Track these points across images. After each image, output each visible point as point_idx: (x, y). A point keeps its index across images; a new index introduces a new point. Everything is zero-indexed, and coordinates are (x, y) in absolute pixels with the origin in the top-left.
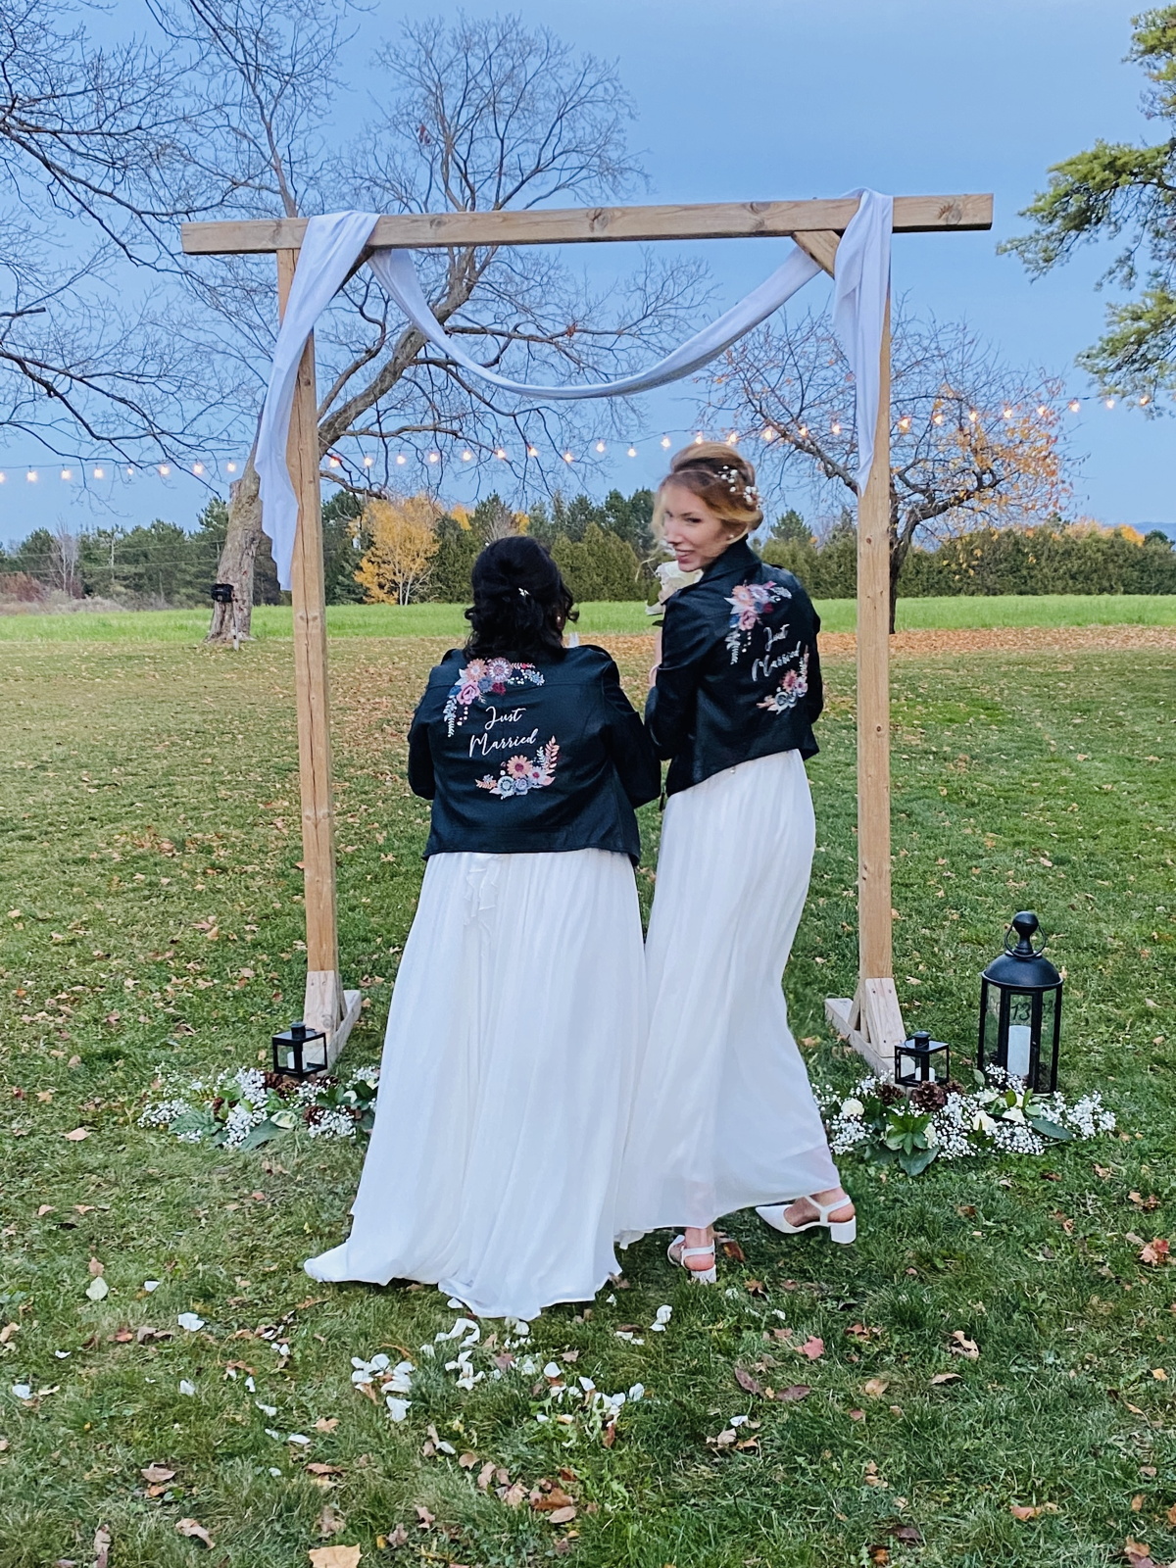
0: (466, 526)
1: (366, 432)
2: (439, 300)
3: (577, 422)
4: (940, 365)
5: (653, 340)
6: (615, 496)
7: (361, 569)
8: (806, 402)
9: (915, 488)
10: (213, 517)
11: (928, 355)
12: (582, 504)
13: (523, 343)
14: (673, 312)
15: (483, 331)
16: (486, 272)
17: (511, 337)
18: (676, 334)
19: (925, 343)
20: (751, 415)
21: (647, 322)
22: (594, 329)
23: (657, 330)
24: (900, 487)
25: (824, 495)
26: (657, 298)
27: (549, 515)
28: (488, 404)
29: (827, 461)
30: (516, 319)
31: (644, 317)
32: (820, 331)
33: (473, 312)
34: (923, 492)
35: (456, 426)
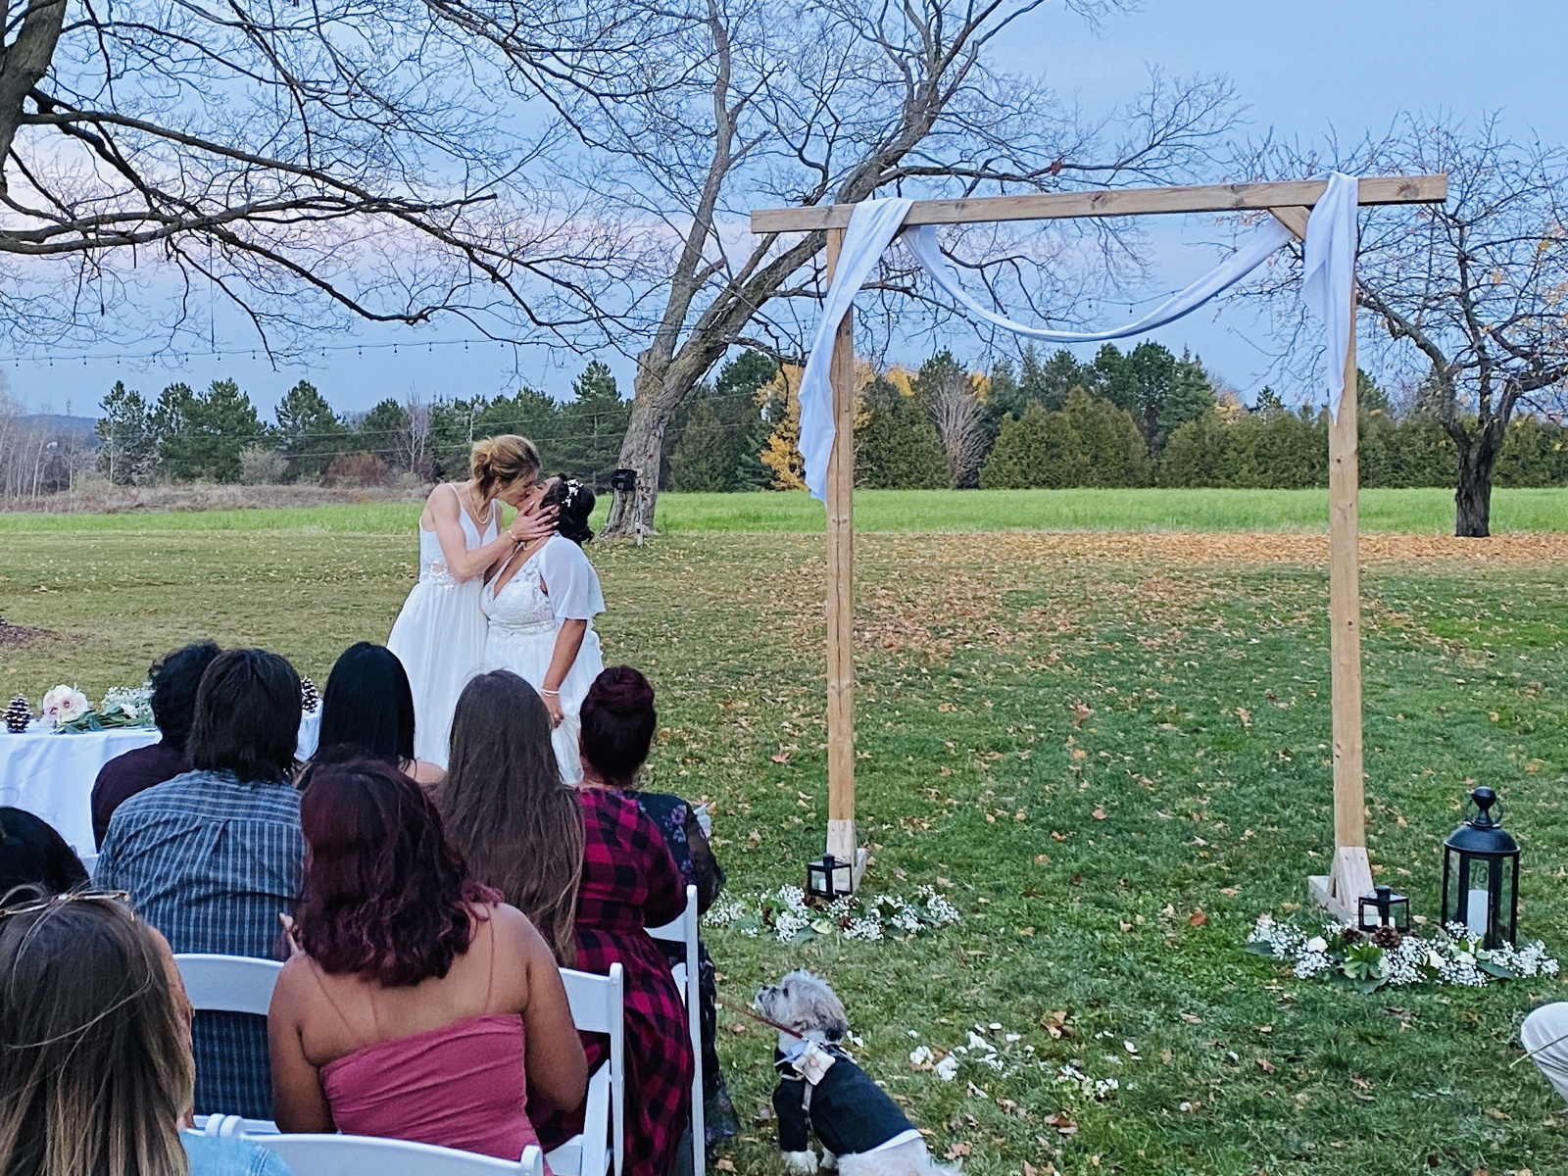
0: (906, 391)
1: (799, 292)
2: (892, 137)
3: (1061, 274)
4: (1547, 197)
5: (1161, 173)
6: (1110, 352)
7: (769, 447)
8: (1364, 245)
9: (1514, 350)
10: (591, 385)
11: (1528, 187)
12: (1064, 361)
13: (996, 183)
14: (1187, 141)
15: (946, 170)
16: (951, 101)
17: (979, 176)
18: (1191, 167)
19: (1525, 172)
20: (1291, 261)
21: (1154, 153)
22: (1086, 162)
23: (1166, 162)
24: (1492, 349)
25: (1388, 358)
26: (1168, 125)
27: (1018, 374)
28: (949, 255)
29: (1392, 318)
30: (988, 155)
31: (1151, 147)
32: (1382, 160)
33: (935, 151)
34: (1525, 356)
35: (908, 282)
